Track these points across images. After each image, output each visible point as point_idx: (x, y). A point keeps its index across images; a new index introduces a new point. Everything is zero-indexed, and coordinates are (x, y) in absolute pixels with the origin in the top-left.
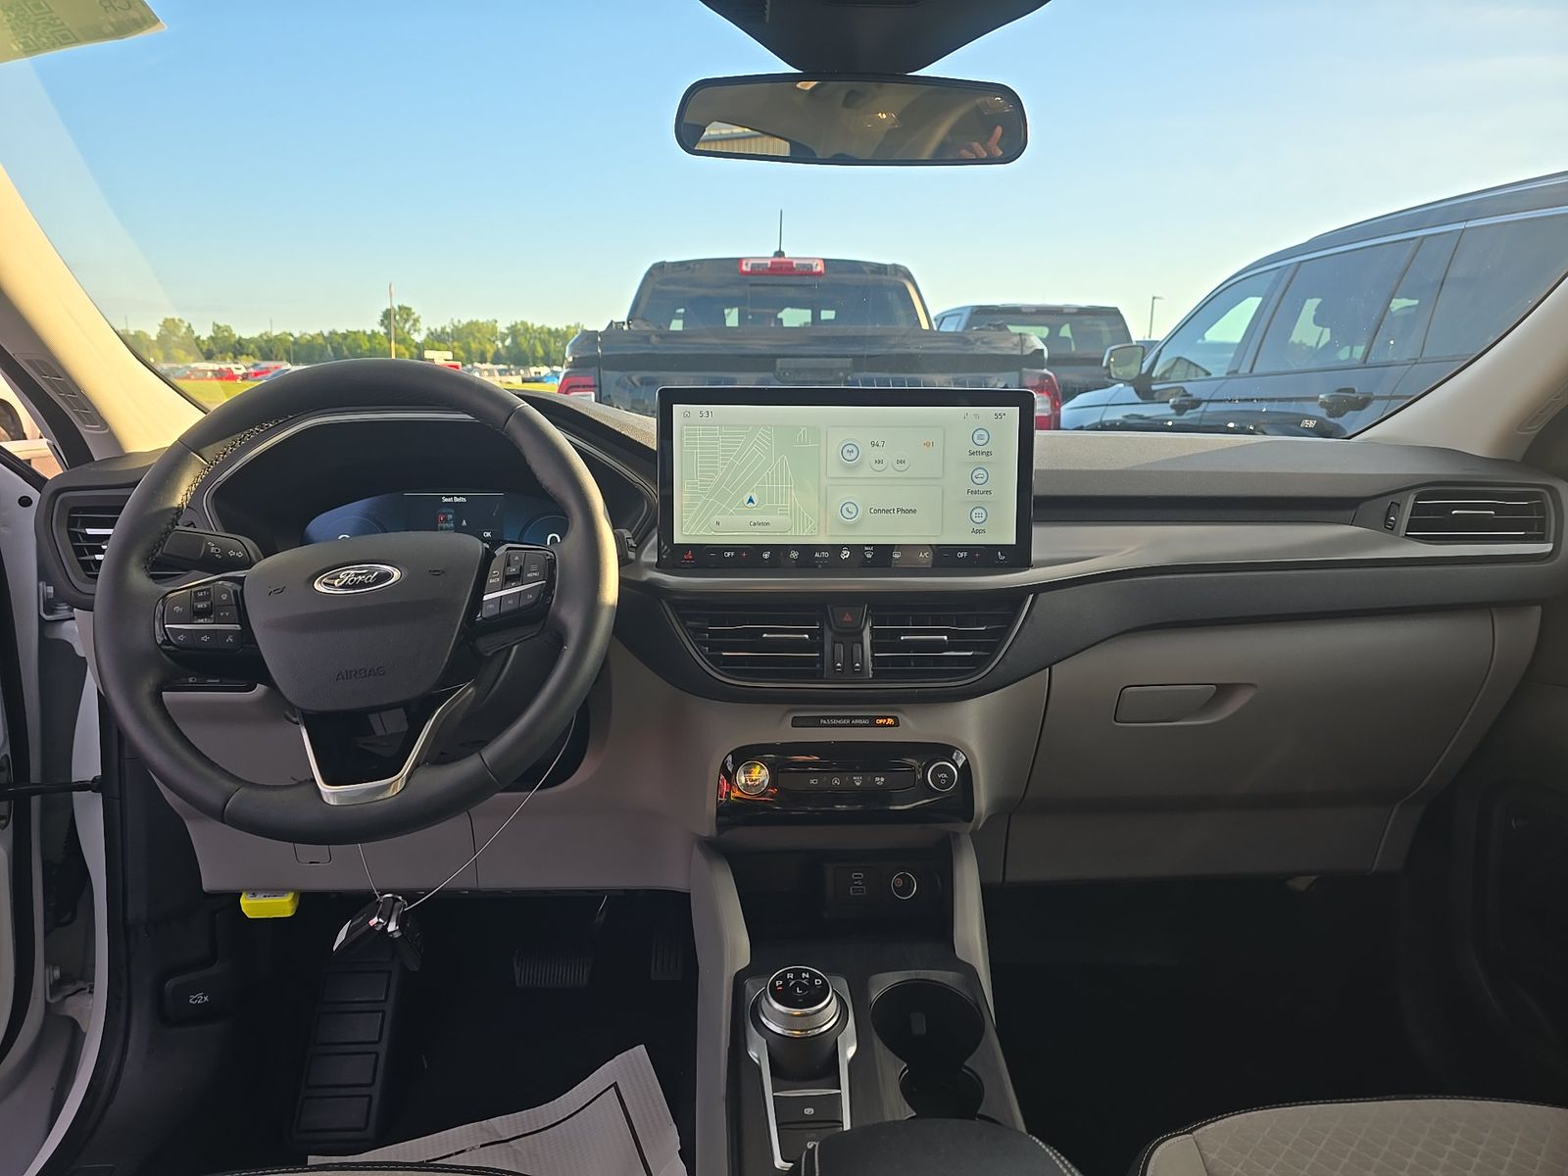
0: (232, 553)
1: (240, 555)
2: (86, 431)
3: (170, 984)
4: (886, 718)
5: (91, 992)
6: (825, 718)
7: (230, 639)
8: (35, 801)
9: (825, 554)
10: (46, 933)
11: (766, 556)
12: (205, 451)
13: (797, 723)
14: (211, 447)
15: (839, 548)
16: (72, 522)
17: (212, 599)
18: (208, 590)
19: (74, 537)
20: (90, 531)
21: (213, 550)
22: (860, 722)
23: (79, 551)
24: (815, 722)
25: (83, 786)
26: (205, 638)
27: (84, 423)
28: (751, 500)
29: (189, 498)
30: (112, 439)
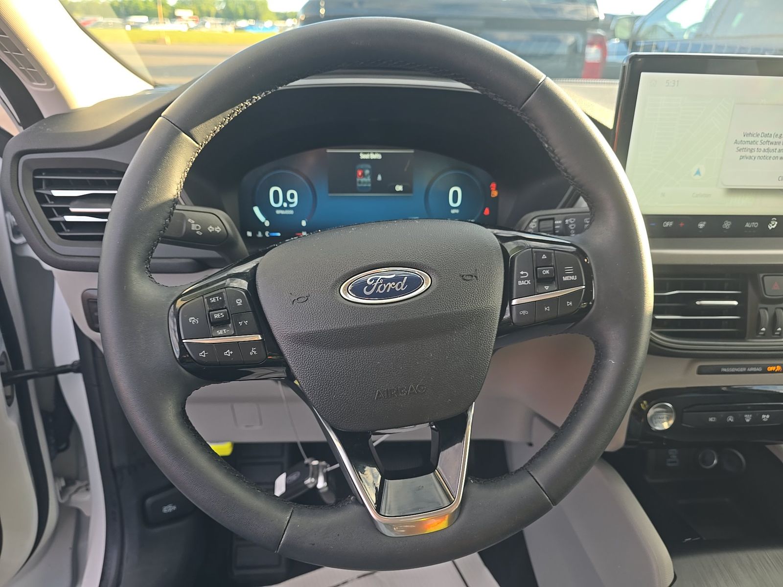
0: (211, 229)
1: (218, 229)
2: (34, 89)
3: (149, 501)
4: (776, 365)
5: (88, 490)
6: (726, 366)
7: (253, 352)
8: (31, 383)
9: (755, 225)
10: (52, 459)
11: (701, 225)
12: (195, 131)
13: (700, 371)
14: (202, 126)
15: (768, 219)
16: (37, 184)
17: (226, 305)
18: (220, 295)
19: (41, 198)
20: (56, 193)
21: (194, 227)
22: (755, 369)
23: (48, 213)
24: (717, 371)
25: (65, 370)
26: (228, 353)
27: (31, 80)
28: (698, 173)
29: (182, 185)
30: (58, 96)
